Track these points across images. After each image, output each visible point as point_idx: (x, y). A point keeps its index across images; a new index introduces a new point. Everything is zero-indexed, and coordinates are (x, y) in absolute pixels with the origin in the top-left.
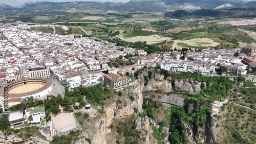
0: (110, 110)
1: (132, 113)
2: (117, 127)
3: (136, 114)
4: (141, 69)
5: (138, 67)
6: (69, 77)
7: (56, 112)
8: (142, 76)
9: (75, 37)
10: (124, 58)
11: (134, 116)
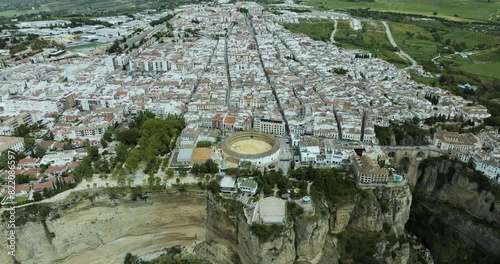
0: (344, 214)
1: (378, 230)
2: (348, 241)
3: (384, 234)
4: (436, 159)
5: (432, 153)
6: (305, 145)
7: (268, 193)
8: (434, 171)
9: (357, 56)
10: (421, 124)
11: (379, 236)
